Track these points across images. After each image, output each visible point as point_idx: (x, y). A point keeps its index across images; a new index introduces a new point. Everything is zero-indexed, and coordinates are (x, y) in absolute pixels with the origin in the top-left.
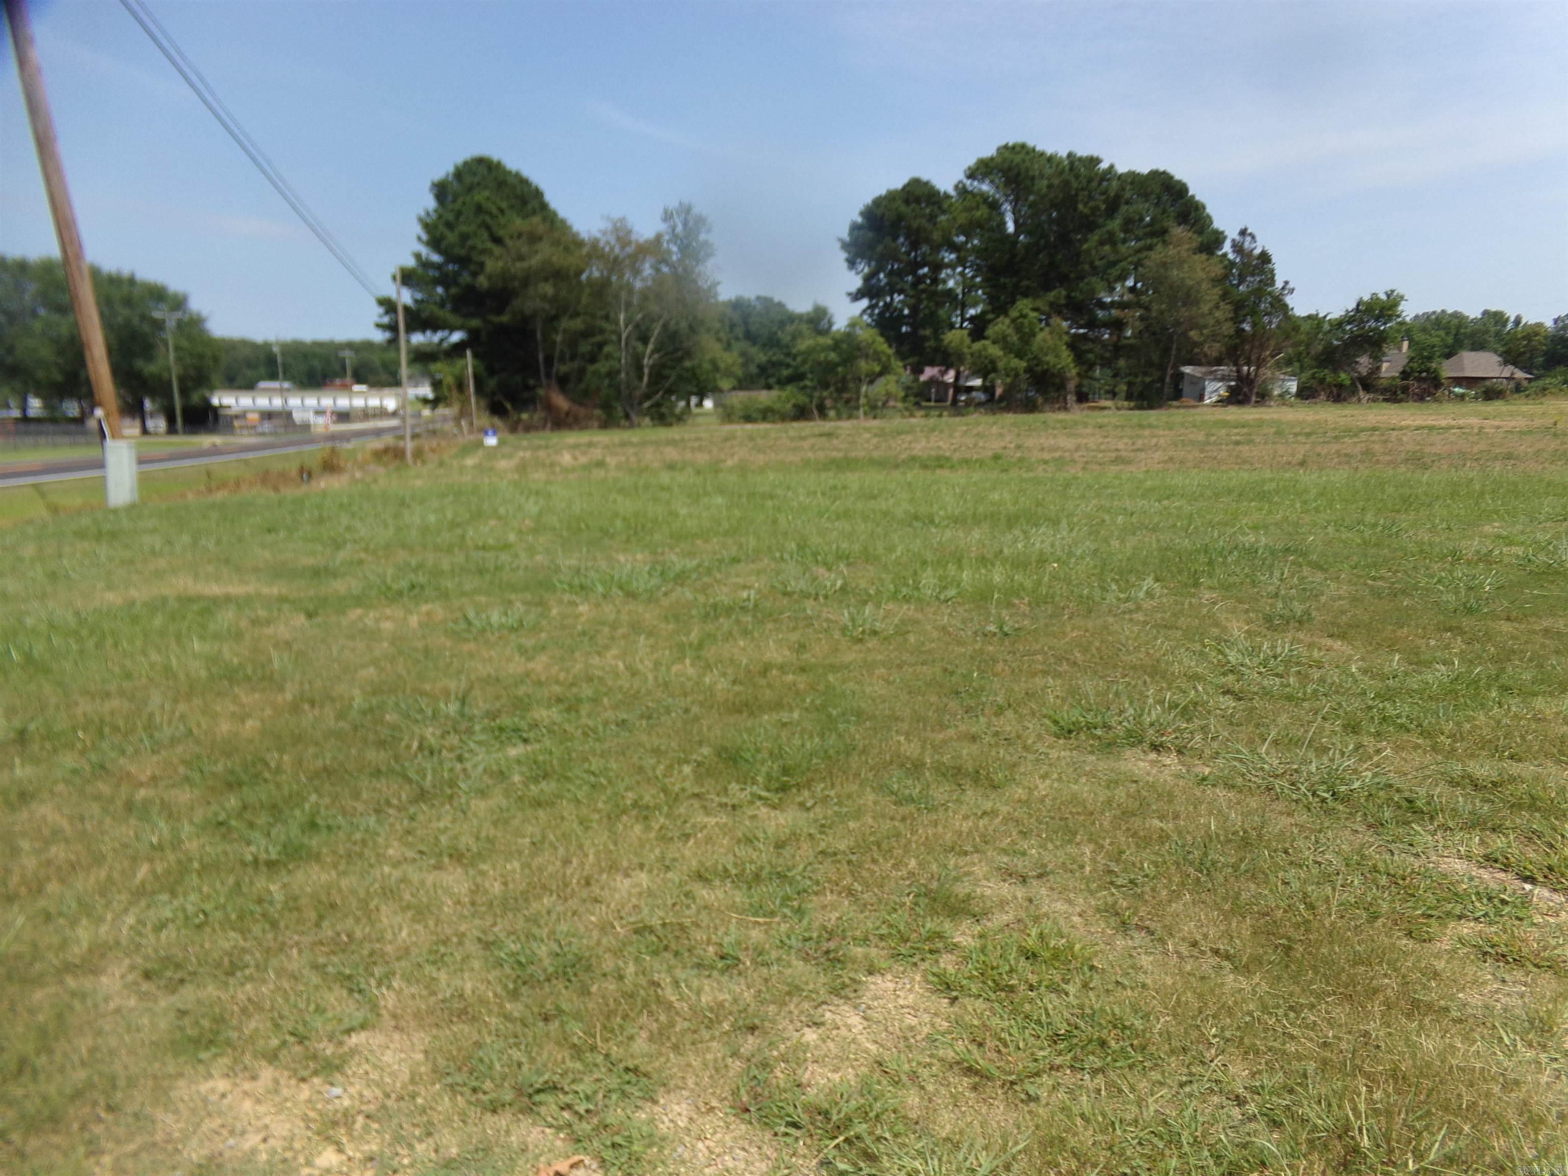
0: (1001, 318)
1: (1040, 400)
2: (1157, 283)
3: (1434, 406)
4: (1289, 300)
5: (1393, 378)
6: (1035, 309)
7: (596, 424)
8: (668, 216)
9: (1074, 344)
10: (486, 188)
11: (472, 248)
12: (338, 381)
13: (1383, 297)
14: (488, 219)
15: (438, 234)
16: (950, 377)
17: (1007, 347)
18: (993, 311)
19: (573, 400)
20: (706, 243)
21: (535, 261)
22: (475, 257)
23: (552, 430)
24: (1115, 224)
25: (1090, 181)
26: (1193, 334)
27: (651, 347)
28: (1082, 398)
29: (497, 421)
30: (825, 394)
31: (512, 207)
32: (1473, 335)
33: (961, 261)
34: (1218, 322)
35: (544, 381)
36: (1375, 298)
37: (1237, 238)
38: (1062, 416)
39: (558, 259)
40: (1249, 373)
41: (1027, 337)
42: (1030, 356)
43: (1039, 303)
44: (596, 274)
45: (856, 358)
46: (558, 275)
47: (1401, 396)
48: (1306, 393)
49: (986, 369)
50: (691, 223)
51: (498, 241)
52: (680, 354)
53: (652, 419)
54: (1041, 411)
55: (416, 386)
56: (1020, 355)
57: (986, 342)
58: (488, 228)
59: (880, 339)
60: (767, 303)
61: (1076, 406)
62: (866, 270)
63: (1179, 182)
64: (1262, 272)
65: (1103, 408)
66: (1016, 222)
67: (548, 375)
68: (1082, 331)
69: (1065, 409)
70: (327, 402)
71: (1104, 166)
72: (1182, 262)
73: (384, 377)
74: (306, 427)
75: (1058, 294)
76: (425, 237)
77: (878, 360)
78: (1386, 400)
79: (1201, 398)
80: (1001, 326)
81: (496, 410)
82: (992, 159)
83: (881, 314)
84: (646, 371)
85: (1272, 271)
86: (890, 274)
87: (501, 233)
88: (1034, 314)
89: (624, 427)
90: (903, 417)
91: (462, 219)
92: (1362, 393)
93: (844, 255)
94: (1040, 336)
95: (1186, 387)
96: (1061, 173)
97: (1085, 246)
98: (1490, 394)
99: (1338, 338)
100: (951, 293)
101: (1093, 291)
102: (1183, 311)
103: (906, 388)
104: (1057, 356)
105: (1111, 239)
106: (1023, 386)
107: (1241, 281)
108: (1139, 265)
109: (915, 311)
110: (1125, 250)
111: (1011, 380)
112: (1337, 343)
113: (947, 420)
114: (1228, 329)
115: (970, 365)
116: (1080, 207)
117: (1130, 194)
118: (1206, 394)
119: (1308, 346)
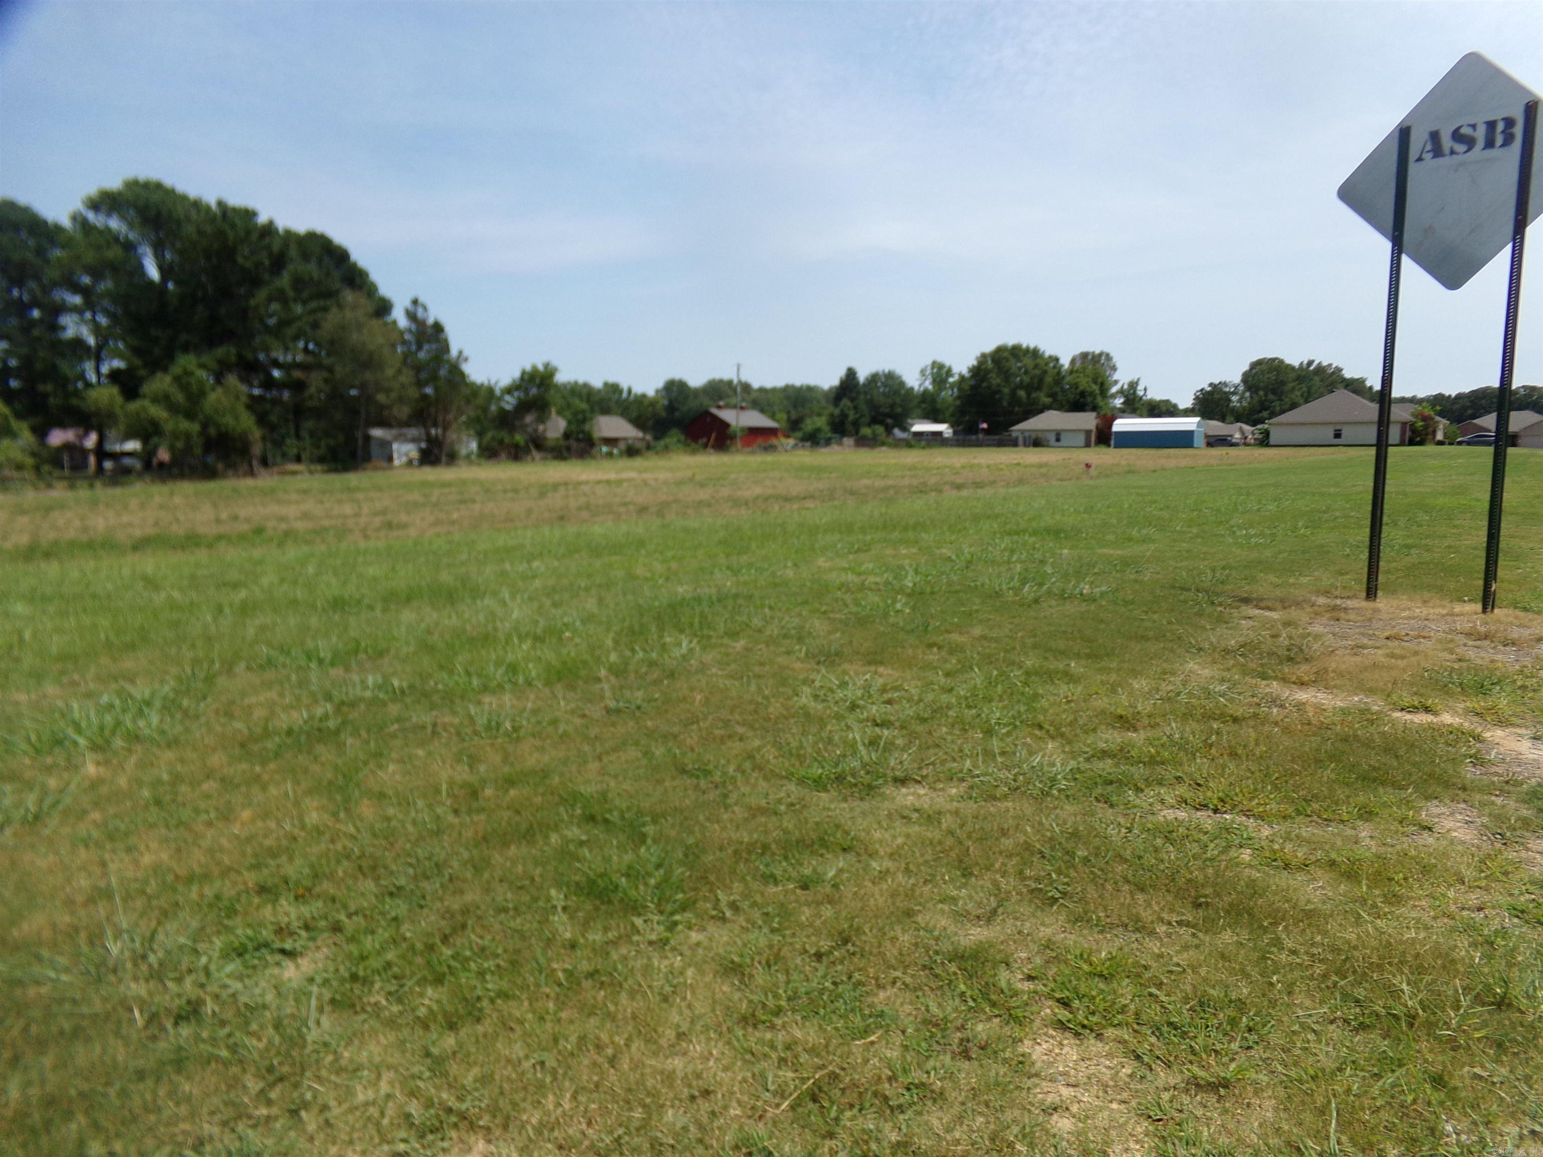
0: (159, 375)
1: (220, 466)
2: (335, 346)
3: (593, 462)
4: (465, 368)
5: (558, 439)
6: (202, 366)
9: (254, 404)
13: (541, 368)
16: (91, 441)
17: (173, 408)
18: (146, 366)
24: (284, 281)
25: (248, 233)
26: (381, 398)
28: (264, 462)
32: (599, 402)
33: (90, 306)
34: (403, 386)
36: (535, 369)
37: (411, 307)
38: (249, 482)
40: (437, 435)
41: (195, 396)
42: (201, 417)
43: (206, 359)
47: (565, 454)
48: (489, 453)
49: (147, 432)
54: (223, 477)
56: (190, 416)
57: (146, 403)
61: (262, 471)
64: (438, 341)
65: (294, 473)
66: (161, 268)
68: (256, 392)
69: (251, 473)
71: (262, 219)
72: (360, 327)
75: (227, 351)
79: (390, 459)
80: (161, 383)
82: (120, 193)
85: (446, 340)
88: (201, 373)
90: (36, 488)
92: (534, 453)
94: (213, 396)
95: (375, 450)
96: (214, 220)
97: (252, 302)
98: (631, 452)
99: (509, 403)
100: (78, 342)
101: (267, 350)
102: (368, 376)
103: (34, 454)
104: (237, 418)
105: (281, 297)
106: (198, 451)
107: (420, 347)
108: (315, 325)
109: (27, 363)
110: (299, 309)
111: (179, 445)
112: (508, 407)
113: (102, 492)
114: (413, 393)
115: (122, 427)
116: (240, 260)
117: (293, 252)
118: (395, 456)
119: (485, 410)
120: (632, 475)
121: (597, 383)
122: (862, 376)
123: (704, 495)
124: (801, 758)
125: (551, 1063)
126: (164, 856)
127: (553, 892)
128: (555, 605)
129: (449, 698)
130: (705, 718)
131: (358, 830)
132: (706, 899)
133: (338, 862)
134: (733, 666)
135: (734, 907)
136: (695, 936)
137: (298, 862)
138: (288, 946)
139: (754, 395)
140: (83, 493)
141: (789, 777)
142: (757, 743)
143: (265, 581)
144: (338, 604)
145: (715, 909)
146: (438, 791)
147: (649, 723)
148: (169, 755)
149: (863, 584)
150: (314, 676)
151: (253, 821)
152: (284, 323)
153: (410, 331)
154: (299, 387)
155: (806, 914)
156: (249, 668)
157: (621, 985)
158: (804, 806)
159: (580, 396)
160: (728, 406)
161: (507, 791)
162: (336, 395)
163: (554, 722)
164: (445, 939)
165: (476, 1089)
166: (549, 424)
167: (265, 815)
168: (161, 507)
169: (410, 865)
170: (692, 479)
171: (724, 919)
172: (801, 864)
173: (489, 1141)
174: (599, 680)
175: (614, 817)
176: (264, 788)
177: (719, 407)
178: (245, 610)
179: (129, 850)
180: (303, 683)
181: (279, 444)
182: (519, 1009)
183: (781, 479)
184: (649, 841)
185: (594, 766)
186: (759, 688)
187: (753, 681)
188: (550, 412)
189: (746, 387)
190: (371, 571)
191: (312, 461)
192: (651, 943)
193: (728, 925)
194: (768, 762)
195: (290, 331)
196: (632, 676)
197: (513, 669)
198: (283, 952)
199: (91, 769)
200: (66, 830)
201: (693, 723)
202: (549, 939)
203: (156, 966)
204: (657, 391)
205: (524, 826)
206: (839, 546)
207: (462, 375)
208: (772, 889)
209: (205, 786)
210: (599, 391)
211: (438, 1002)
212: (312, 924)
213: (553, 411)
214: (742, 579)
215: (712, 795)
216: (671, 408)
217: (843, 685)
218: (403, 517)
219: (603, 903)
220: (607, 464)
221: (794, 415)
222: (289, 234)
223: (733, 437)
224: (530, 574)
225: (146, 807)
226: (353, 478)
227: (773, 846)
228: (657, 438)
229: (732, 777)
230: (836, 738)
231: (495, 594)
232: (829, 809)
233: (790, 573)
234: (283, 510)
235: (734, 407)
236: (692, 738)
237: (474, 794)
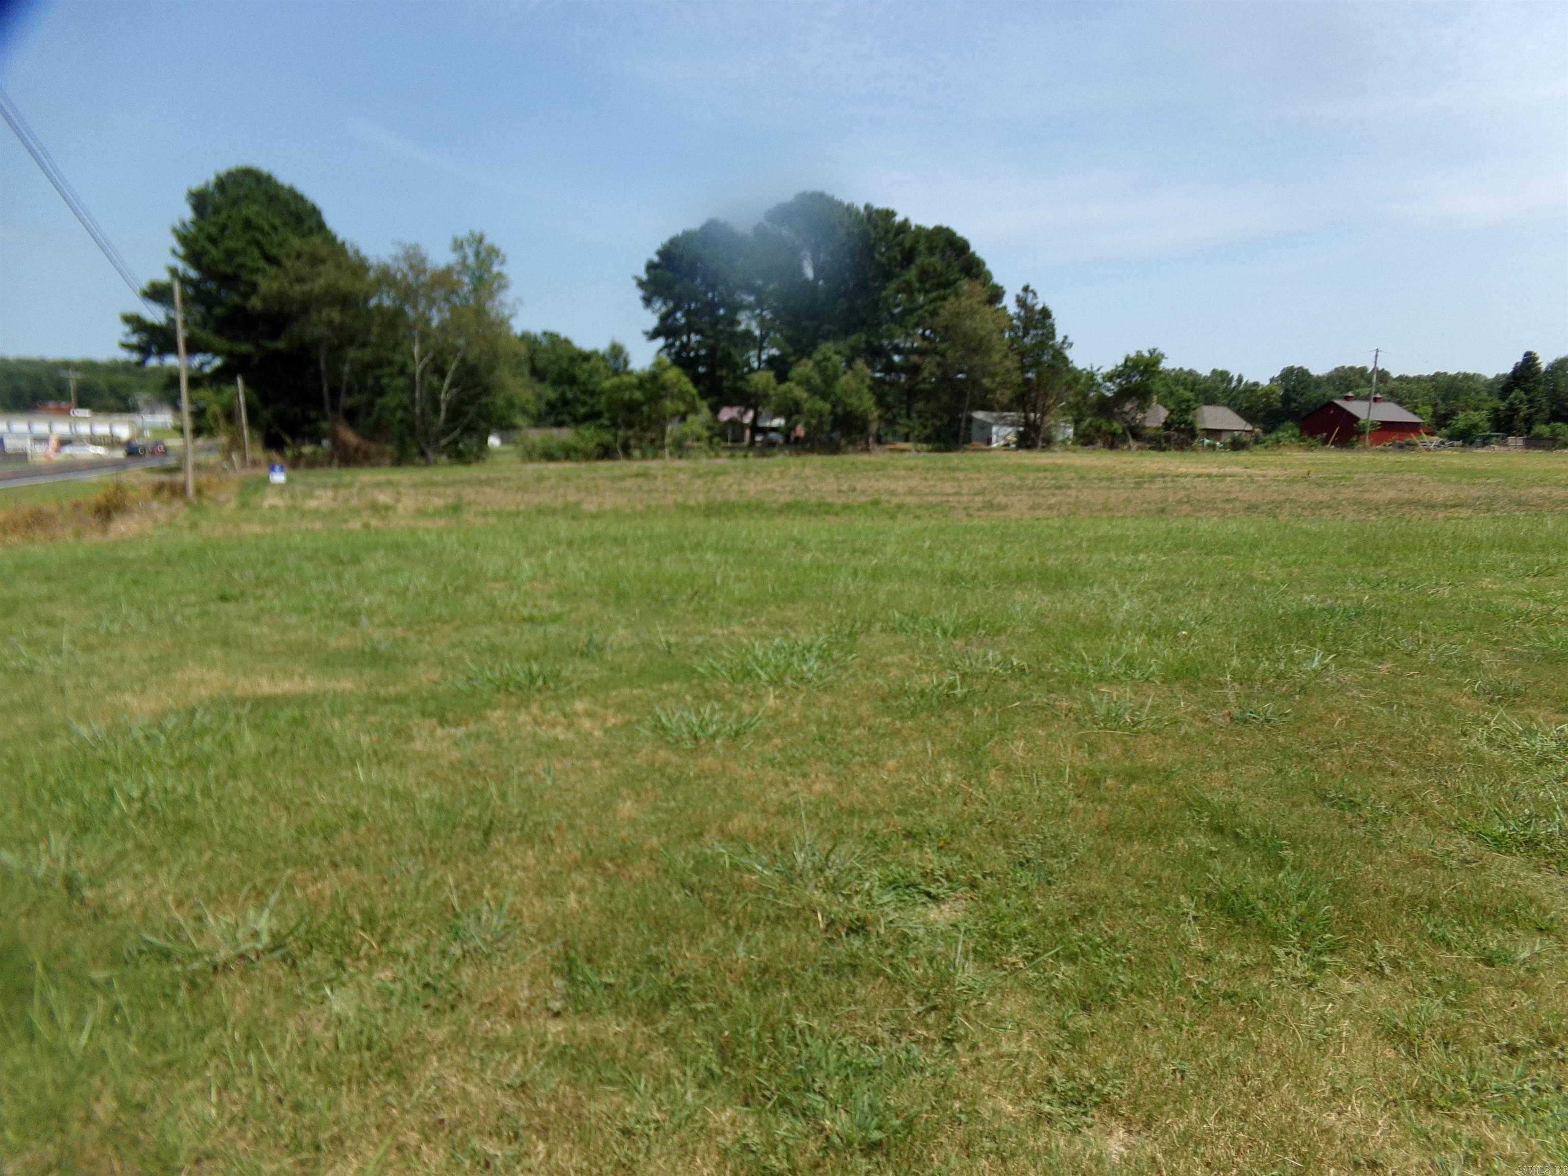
0: (804, 361)
1: (843, 442)
2: (948, 332)
3: (1193, 454)
4: (1069, 354)
5: (1157, 429)
6: (838, 353)
7: (388, 461)
8: (458, 246)
9: (876, 387)
10: (255, 201)
11: (242, 266)
12: (52, 405)
13: (1147, 354)
14: (259, 236)
15: (198, 248)
16: (748, 418)
17: (812, 390)
18: (795, 353)
19: (363, 436)
20: (500, 275)
21: (319, 285)
22: (245, 276)
23: (339, 466)
24: (911, 274)
25: (887, 232)
26: (987, 382)
27: (447, 381)
28: (879, 441)
29: (274, 455)
30: (630, 433)
31: (285, 224)
32: (1205, 391)
33: (760, 303)
34: (1008, 371)
35: (329, 414)
36: (1139, 355)
37: (1021, 294)
38: (865, 457)
39: (345, 283)
40: (1035, 420)
41: (830, 379)
42: (833, 398)
43: (841, 346)
44: (387, 302)
45: (661, 397)
46: (344, 301)
47: (1165, 445)
48: (1085, 440)
49: (790, 410)
50: (483, 254)
51: (272, 260)
52: (479, 389)
53: (449, 457)
54: (845, 453)
55: (153, 412)
56: (824, 397)
57: (792, 385)
58: (259, 245)
59: (685, 379)
60: (553, 338)
61: (876, 447)
62: (664, 309)
63: (961, 239)
64: (1044, 326)
65: (903, 451)
66: (815, 268)
67: (334, 408)
68: (878, 375)
69: (867, 450)
70: (41, 427)
71: (899, 219)
72: (973, 313)
73: (112, 401)
74: (22, 456)
75: (858, 338)
76: (181, 250)
77: (684, 400)
78: (1152, 448)
79: (989, 441)
80: (805, 368)
81: (273, 443)
83: (678, 353)
84: (443, 406)
85: (1052, 326)
86: (688, 313)
87: (274, 251)
88: (836, 358)
89: (419, 466)
90: (709, 457)
91: (227, 233)
92: (1131, 442)
93: (639, 293)
94: (844, 379)
95: (975, 431)
96: (861, 222)
97: (884, 293)
98: (1237, 445)
99: (1110, 390)
100: (748, 333)
101: (891, 337)
102: (976, 360)
103: (709, 428)
104: (860, 399)
105: (907, 288)
106: (827, 428)
107: (1026, 334)
108: (934, 314)
109: (712, 351)
110: (921, 299)
111: (814, 421)
112: (1109, 394)
113: (754, 461)
114: (1016, 377)
115: (772, 407)
116: (877, 256)
117: (922, 247)
118: (994, 438)
119: (1085, 396)
120: (1236, 469)
121: (1205, 371)
122: (1544, 362)
123: (1322, 495)
124: (1477, 812)
125: (1192, 1076)
126: (830, 787)
127: (1183, 898)
128: (1167, 601)
129: (1065, 683)
130: (1348, 744)
131: (989, 798)
132: (1359, 947)
133: (972, 824)
134: (1378, 690)
135: (1395, 963)
136: (1346, 986)
137: (938, 816)
138: (933, 891)
139: (1391, 385)
140: (740, 462)
141: (1460, 827)
142: (1416, 781)
143: (890, 550)
144: (953, 578)
145: (1370, 960)
146: (1061, 774)
147: (1281, 739)
148: (827, 699)
149: (1549, 614)
150: (940, 646)
151: (897, 770)
152: (908, 312)
153: (1019, 317)
154: (914, 370)
155: (1492, 995)
156: (883, 630)
157: (1263, 1017)
158: (1483, 867)
159: (1184, 384)
160: (1357, 398)
161: (1129, 784)
162: (946, 379)
163: (1175, 722)
164: (1075, 919)
165: (1117, 1078)
166: (1150, 412)
167: (909, 767)
168: (796, 476)
169: (1038, 841)
170: (1306, 478)
171: (1382, 975)
172: (1483, 934)
173: (1130, 1132)
174: (1221, 685)
175: (1247, 833)
176: (905, 742)
177: (1347, 398)
178: (877, 575)
179: (805, 776)
180: (930, 650)
181: (891, 423)
182: (1153, 1010)
183: (1420, 483)
184: (1288, 867)
185: (1221, 774)
186: (1414, 721)
187: (1406, 712)
188: (1151, 401)
189: (1383, 376)
190: (982, 550)
191: (919, 440)
192: (1294, 979)
193: (1385, 982)
194: (1431, 806)
195: (913, 319)
196: (1258, 685)
197: (1129, 662)
198: (928, 894)
199: (771, 701)
200: (757, 749)
201: (1333, 747)
202: (1181, 947)
203: (831, 880)
204: (1272, 380)
205: (1147, 825)
206: (1512, 566)
207: (1065, 360)
208: (1443, 955)
209: (857, 732)
210: (1206, 379)
211: (1073, 980)
212: (954, 876)
213: (1155, 398)
214: (1381, 593)
215: (1360, 831)
216: (1287, 398)
217: (1530, 732)
218: (1001, 499)
219: (1238, 922)
220: (1208, 457)
221: (1442, 409)
222: (919, 228)
223: (1360, 433)
224: (1137, 566)
225: (814, 741)
226: (954, 458)
227: (1444, 906)
228: (1266, 432)
229: (1385, 815)
230: (1524, 793)
231: (1103, 583)
232: (1517, 876)
233: (1446, 592)
234: (893, 486)
235: (1366, 398)
236: (1333, 764)
237: (1096, 782)
